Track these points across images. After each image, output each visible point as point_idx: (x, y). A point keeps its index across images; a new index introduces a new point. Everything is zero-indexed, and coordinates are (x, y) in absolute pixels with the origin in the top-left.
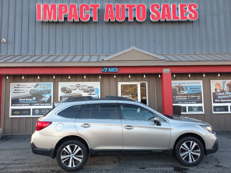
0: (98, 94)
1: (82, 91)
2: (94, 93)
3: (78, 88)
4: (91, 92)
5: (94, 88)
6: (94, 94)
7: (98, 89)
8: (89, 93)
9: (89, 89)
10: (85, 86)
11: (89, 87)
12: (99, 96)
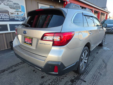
0: (24, 12)
1: (8, 6)
2: (20, 10)
3: (2, 2)
4: (17, 9)
5: (20, 5)
6: (20, 12)
7: (24, 7)
8: (15, 10)
9: (15, 6)
10: (10, 1)
11: (15, 4)
12: (25, 14)
